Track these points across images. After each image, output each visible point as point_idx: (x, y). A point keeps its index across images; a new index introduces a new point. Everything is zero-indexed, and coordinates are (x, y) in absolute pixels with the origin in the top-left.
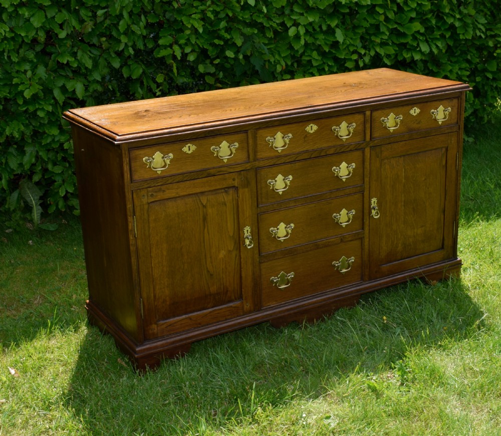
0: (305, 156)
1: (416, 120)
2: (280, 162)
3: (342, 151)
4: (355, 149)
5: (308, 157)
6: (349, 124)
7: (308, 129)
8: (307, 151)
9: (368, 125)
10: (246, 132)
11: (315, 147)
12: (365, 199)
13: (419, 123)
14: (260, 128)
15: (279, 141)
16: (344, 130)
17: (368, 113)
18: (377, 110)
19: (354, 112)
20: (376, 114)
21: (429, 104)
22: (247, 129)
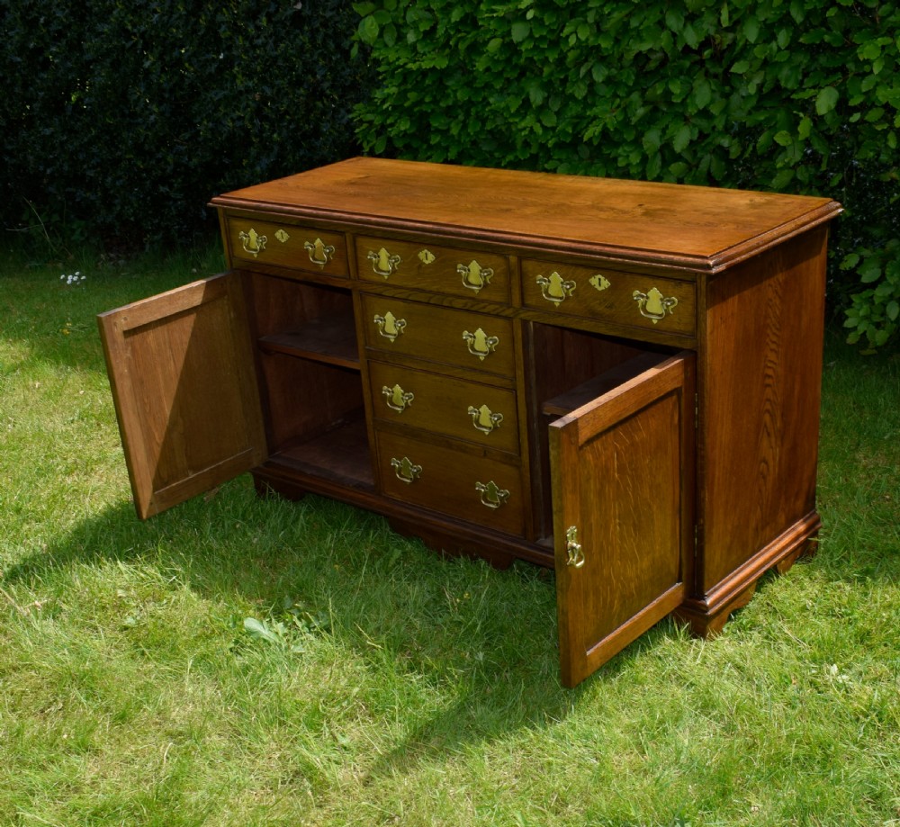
0: (422, 297)
1: (605, 300)
2: (388, 294)
3: (475, 310)
4: (495, 313)
5: (426, 301)
6: (483, 268)
7: (422, 255)
8: (423, 291)
9: (515, 280)
10: (342, 233)
11: (434, 288)
12: (519, 404)
13: (610, 307)
14: (359, 235)
15: (384, 260)
16: (474, 273)
17: (513, 259)
18: (528, 258)
19: (489, 250)
20: (529, 265)
21: (628, 276)
22: (343, 230)
